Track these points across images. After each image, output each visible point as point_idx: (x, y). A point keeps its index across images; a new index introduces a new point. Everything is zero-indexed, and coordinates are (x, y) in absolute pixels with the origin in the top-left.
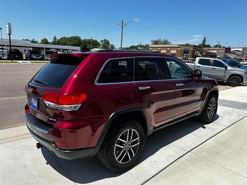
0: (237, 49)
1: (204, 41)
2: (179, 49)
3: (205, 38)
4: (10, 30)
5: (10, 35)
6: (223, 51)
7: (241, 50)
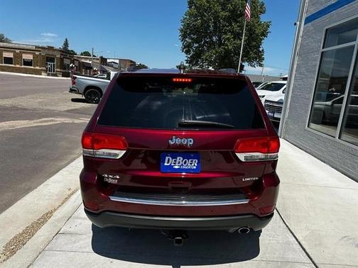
0: (113, 61)
1: (66, 44)
2: (37, 53)
3: (66, 40)
6: (98, 61)
7: (117, 61)
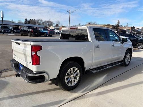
3: (119, 21)
4: (3, 15)
5: (3, 18)
6: (130, 29)
7: (141, 28)
